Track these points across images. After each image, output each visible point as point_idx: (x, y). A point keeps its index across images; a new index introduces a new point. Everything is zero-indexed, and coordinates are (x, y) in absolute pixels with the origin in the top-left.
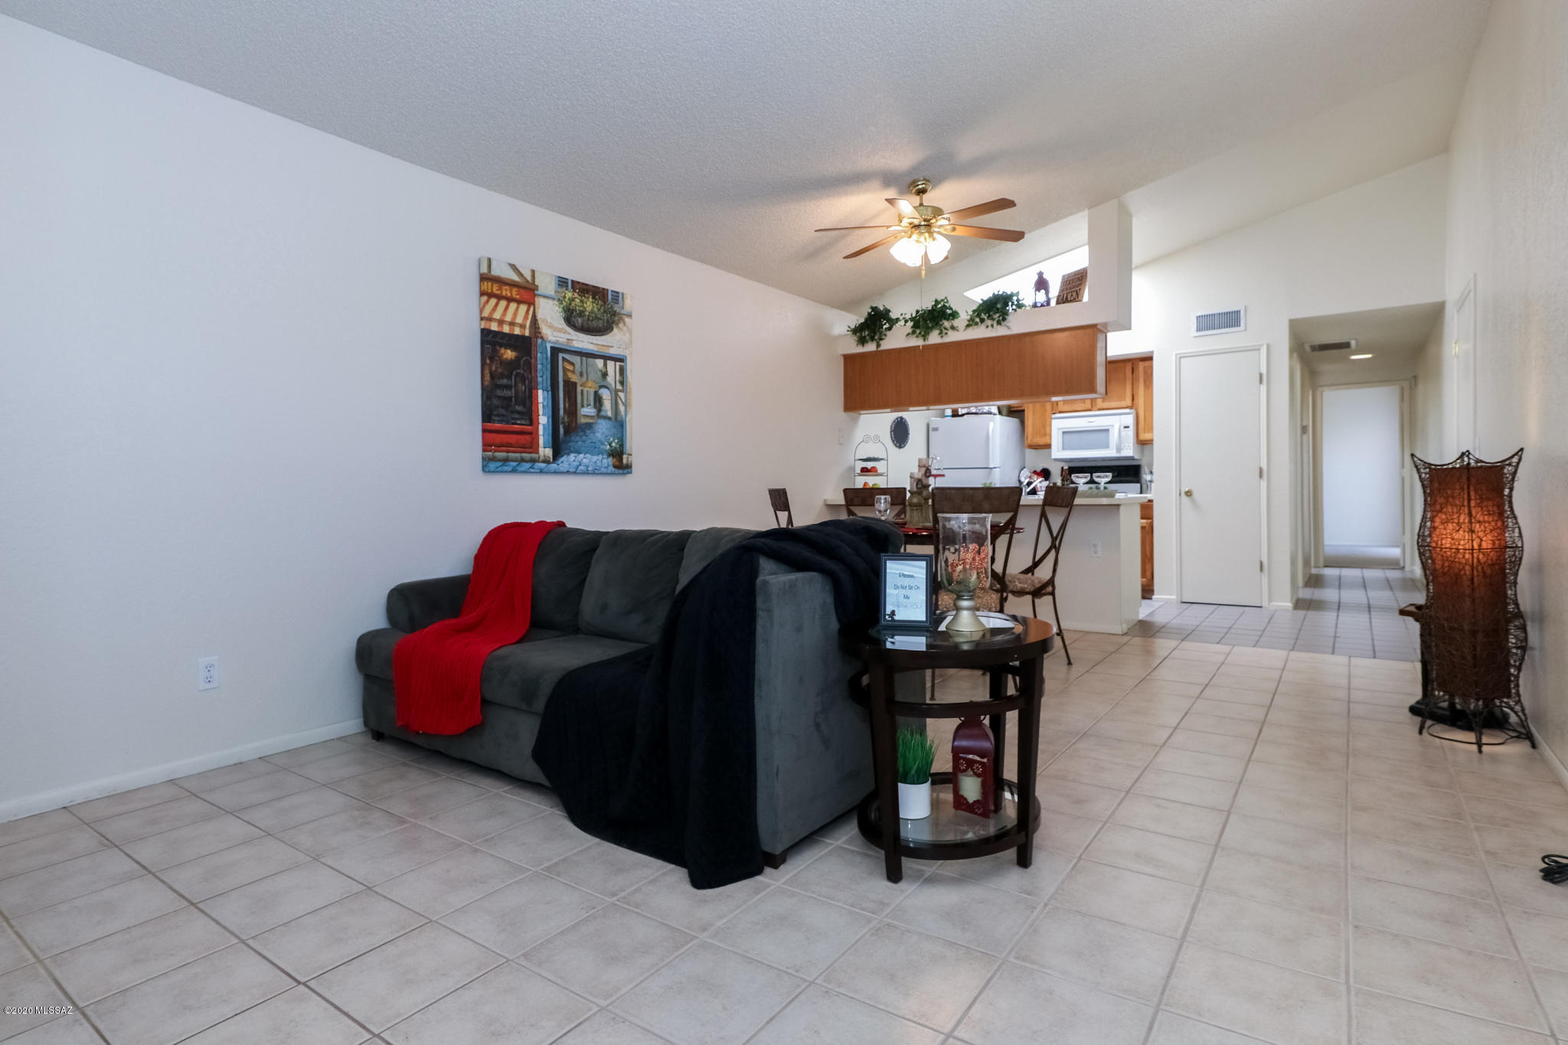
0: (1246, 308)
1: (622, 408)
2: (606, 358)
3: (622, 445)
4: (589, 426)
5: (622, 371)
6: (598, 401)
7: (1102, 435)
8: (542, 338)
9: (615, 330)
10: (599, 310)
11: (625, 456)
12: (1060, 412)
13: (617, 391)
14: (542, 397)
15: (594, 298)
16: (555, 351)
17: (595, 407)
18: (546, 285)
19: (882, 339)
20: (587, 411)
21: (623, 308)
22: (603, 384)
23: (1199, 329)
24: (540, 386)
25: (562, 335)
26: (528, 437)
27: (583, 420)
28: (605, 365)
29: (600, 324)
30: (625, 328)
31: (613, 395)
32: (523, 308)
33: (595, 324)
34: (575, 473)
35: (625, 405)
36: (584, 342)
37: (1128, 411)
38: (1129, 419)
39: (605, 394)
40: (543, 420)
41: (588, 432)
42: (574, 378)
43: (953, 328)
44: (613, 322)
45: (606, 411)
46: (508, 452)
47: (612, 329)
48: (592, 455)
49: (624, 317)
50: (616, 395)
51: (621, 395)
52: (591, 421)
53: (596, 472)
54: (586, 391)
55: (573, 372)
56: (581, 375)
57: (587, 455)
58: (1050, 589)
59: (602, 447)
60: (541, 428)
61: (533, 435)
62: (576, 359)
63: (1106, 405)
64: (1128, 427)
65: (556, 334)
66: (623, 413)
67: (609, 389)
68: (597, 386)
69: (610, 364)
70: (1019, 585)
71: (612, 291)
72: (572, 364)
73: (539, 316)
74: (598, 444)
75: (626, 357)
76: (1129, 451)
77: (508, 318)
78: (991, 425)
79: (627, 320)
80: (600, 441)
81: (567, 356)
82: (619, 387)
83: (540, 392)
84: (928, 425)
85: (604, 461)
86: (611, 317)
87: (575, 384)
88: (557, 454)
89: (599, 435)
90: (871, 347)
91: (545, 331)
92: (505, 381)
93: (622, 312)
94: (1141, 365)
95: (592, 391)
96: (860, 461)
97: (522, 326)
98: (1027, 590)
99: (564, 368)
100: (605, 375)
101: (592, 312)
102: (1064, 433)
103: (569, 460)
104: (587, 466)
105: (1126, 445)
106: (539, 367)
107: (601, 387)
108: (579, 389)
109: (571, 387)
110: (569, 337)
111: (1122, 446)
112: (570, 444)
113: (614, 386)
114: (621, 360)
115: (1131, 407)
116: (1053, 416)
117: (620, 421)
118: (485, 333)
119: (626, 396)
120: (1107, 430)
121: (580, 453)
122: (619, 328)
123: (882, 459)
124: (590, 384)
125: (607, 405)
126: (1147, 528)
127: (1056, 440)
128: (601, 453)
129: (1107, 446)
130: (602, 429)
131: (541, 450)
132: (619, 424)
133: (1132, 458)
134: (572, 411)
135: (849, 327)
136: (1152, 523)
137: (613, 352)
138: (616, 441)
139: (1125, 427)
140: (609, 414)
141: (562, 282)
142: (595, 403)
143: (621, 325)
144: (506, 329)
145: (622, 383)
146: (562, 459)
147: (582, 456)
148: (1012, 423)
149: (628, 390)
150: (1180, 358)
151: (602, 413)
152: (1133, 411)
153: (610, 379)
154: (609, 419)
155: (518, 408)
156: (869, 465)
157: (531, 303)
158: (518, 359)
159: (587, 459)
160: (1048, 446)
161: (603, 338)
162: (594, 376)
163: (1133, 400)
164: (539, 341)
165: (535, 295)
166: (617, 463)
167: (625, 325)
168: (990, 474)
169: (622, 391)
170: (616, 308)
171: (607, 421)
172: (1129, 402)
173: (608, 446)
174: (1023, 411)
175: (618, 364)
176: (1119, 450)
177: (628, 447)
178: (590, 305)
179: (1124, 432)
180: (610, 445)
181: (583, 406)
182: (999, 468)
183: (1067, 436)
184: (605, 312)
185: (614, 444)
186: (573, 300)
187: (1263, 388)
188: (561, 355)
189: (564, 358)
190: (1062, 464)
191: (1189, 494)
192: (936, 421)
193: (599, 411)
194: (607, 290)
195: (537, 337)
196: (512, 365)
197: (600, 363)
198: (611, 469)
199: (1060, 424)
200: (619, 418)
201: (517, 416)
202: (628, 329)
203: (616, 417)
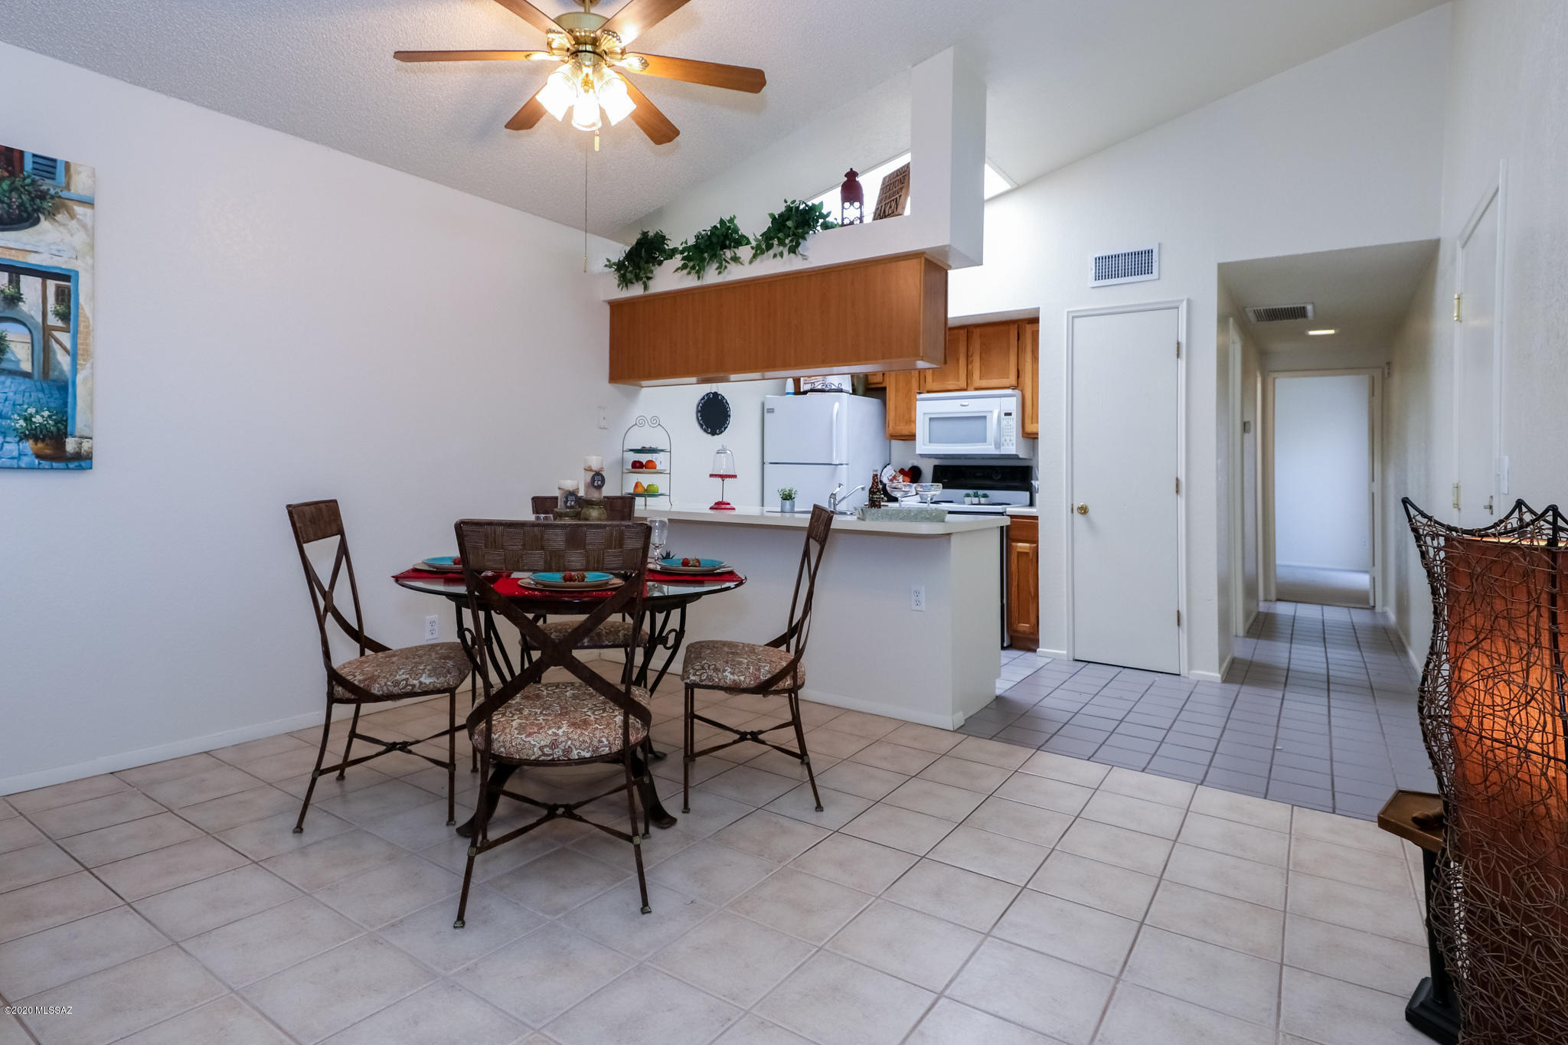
0: (1160, 245)
1: (63, 360)
2: (16, 270)
3: (62, 420)
5: (64, 297)
7: (978, 424)
9: (45, 224)
11: (71, 440)
12: (928, 392)
13: (49, 328)
19: (649, 278)
21: (68, 187)
22: (8, 313)
23: (1098, 278)
28: (14, 282)
30: (74, 222)
31: (38, 336)
35: (73, 354)
37: (1009, 391)
38: (1011, 403)
39: (15, 333)
43: (735, 259)
44: (38, 210)
45: (17, 363)
47: (37, 221)
49: (70, 203)
50: (47, 336)
51: (62, 337)
58: (788, 682)
59: (7, 423)
63: (984, 383)
64: (1010, 414)
66: (66, 368)
67: (25, 325)
69: (29, 282)
70: (730, 676)
71: (34, 156)
75: (77, 273)
76: (1011, 446)
78: (837, 405)
79: (79, 209)
82: (53, 321)
84: (763, 405)
85: (11, 447)
86: (32, 200)
90: (636, 290)
93: (64, 194)
94: (1029, 328)
96: (632, 453)
98: (744, 686)
100: (13, 300)
102: (931, 419)
105: (1008, 439)
111: (1003, 439)
113: (39, 320)
114: (66, 277)
115: (1015, 388)
116: (918, 396)
117: (54, 381)
119: (75, 339)
120: (985, 417)
122: (54, 219)
123: (662, 451)
125: (21, 353)
126: (1031, 555)
127: (921, 429)
129: (984, 440)
132: (55, 385)
133: (1015, 457)
135: (608, 260)
136: (1038, 546)
137: (33, 260)
138: (46, 414)
139: (1006, 414)
140: (26, 366)
143: (59, 217)
145: (65, 317)
148: (867, 405)
149: (81, 328)
150: (1073, 317)
151: (8, 366)
152: (1017, 392)
153: (29, 308)
154: (26, 375)
156: (644, 458)
160: (911, 437)
161: (8, 236)
163: (1018, 377)
166: (49, 452)
167: (72, 216)
168: (833, 474)
169: (64, 330)
170: (46, 185)
171: (22, 380)
172: (1012, 380)
173: (22, 422)
174: (884, 389)
175: (52, 285)
176: (998, 445)
177: (80, 422)
179: (1005, 420)
180: (28, 419)
182: (847, 464)
183: (935, 424)
185: (39, 419)
187: (1182, 363)
190: (937, 462)
191: (1084, 510)
192: (773, 400)
194: (22, 153)
198: (31, 461)
199: (927, 407)
200: (54, 374)
202: (84, 226)
203: (45, 373)
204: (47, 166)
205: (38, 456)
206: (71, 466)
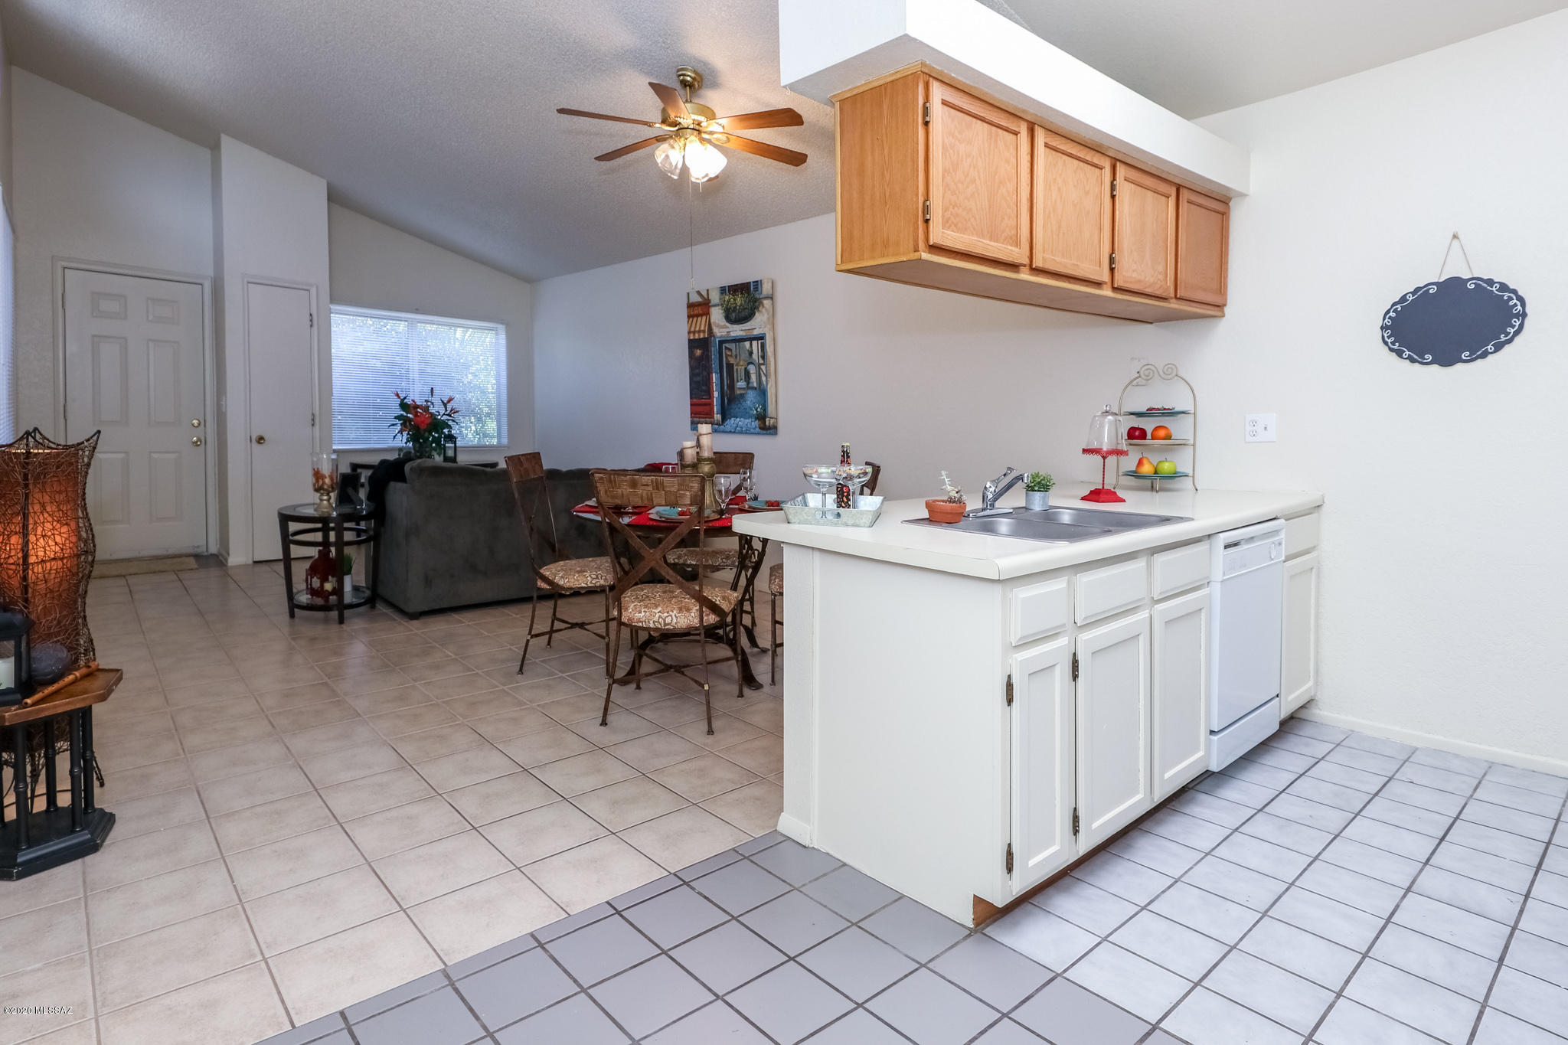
1: (764, 378)
2: (751, 339)
3: (765, 409)
4: (742, 396)
5: (763, 347)
6: (747, 374)
8: (714, 336)
9: (757, 314)
10: (745, 302)
11: (767, 419)
13: (760, 365)
14: (715, 377)
15: (742, 293)
16: (721, 342)
17: (745, 381)
18: (715, 297)
20: (741, 384)
21: (761, 293)
22: (751, 360)
24: (714, 370)
25: (724, 330)
26: (707, 407)
27: (738, 392)
28: (751, 345)
29: (746, 313)
30: (764, 310)
32: (704, 318)
33: (743, 314)
34: (734, 432)
35: (766, 376)
36: (737, 331)
39: (752, 369)
40: (716, 394)
41: (742, 400)
42: (732, 360)
44: (756, 307)
45: (753, 383)
46: (699, 418)
47: (755, 314)
48: (745, 418)
49: (762, 300)
50: (760, 368)
51: (763, 367)
52: (743, 392)
53: (747, 432)
54: (739, 370)
55: (731, 356)
56: (736, 357)
57: (742, 419)
59: (751, 412)
60: (715, 399)
61: (711, 405)
62: (732, 346)
65: (721, 330)
66: (765, 383)
67: (754, 364)
68: (746, 363)
69: (754, 343)
71: (754, 282)
72: (730, 350)
73: (712, 321)
74: (748, 410)
75: (766, 333)
77: (697, 329)
79: (764, 302)
80: (750, 407)
81: (727, 345)
82: (761, 361)
83: (714, 374)
85: (753, 423)
86: (753, 304)
87: (733, 364)
88: (724, 419)
89: (748, 402)
91: (716, 330)
92: (697, 371)
93: (761, 297)
95: (743, 368)
97: (704, 331)
99: (726, 354)
100: (751, 353)
101: (741, 305)
103: (732, 422)
104: (742, 428)
106: (713, 357)
107: (749, 364)
108: (735, 368)
109: (730, 366)
110: (728, 330)
112: (732, 411)
113: (758, 361)
114: (763, 337)
118: (690, 340)
119: (766, 368)
121: (737, 418)
122: (760, 311)
124: (741, 363)
125: (753, 377)
128: (750, 417)
130: (751, 397)
131: (715, 415)
132: (762, 392)
134: (732, 386)
137: (756, 332)
138: (760, 406)
140: (755, 385)
141: (723, 290)
142: (745, 378)
143: (760, 309)
144: (697, 336)
145: (763, 357)
146: (727, 422)
147: (738, 419)
149: (768, 362)
151: (750, 385)
153: (755, 356)
154: (755, 389)
155: (704, 388)
157: (707, 314)
158: (703, 353)
159: (741, 422)
161: (749, 323)
162: (745, 356)
164: (713, 338)
165: (709, 307)
166: (762, 426)
167: (763, 306)
169: (763, 364)
170: (757, 296)
171: (754, 391)
175: (760, 342)
177: (770, 410)
178: (739, 300)
180: (756, 410)
181: (738, 381)
184: (749, 301)
185: (759, 410)
186: (729, 301)
188: (724, 345)
189: (726, 347)
193: (748, 383)
194: (750, 283)
195: (711, 336)
196: (701, 358)
197: (747, 344)
198: (758, 430)
201: (703, 394)
202: (766, 310)
203: (760, 387)
204: (757, 284)
205: (760, 428)
206: (768, 432)
